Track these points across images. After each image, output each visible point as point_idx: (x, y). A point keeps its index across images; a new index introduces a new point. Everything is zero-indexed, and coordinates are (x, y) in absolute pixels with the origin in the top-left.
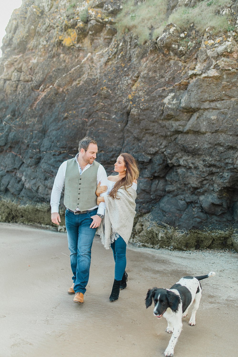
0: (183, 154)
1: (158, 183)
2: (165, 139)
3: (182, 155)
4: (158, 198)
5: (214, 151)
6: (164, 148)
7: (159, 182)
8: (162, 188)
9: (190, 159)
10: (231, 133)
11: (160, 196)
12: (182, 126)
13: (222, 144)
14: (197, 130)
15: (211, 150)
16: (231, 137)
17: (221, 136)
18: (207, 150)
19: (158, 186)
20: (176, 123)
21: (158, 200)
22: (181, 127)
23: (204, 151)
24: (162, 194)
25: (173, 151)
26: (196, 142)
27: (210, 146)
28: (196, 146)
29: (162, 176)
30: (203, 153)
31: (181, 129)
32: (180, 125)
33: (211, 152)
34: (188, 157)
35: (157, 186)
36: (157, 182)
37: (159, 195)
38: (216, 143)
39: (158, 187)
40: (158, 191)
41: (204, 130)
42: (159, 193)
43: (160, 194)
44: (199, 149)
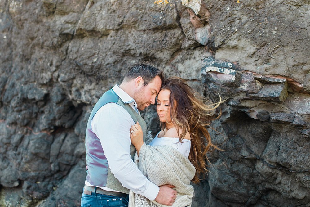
0: (83, 79)
1: (63, 140)
2: (55, 53)
3: (83, 82)
4: (65, 170)
5: (123, 68)
6: (55, 71)
7: (65, 137)
8: (70, 148)
9: (94, 89)
10: (144, 27)
11: (67, 165)
12: (71, 23)
13: (132, 52)
14: (91, 28)
15: (119, 67)
16: (145, 36)
17: (129, 35)
18: (112, 68)
19: (64, 145)
20: (62, 19)
21: (66, 172)
22: (70, 25)
23: (107, 69)
24: (71, 160)
25: (68, 74)
26: (94, 54)
27: (115, 57)
28: (95, 60)
29: (67, 126)
30: (108, 74)
31: (69, 29)
32: (67, 23)
33: (120, 71)
34: (91, 84)
35: (61, 145)
36: (62, 137)
37: (65, 163)
38: (122, 50)
39: (62, 148)
40: (64, 155)
41: (102, 27)
42: (66, 158)
43: (67, 161)
44: (100, 67)
